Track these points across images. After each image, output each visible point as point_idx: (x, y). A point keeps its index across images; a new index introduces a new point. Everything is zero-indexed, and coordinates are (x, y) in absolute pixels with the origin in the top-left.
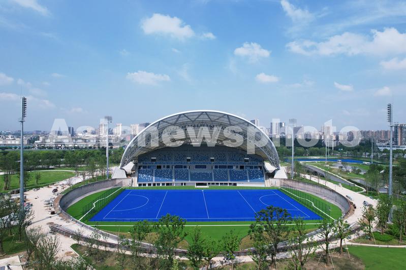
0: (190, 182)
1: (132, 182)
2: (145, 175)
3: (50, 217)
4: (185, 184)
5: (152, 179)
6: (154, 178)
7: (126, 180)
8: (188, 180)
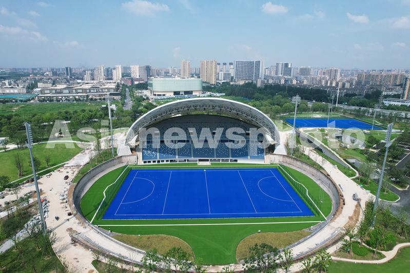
0: (192, 158)
1: (138, 158)
2: (149, 152)
3: (68, 220)
4: (188, 160)
5: (156, 156)
6: (158, 154)
7: (132, 157)
8: (191, 156)
